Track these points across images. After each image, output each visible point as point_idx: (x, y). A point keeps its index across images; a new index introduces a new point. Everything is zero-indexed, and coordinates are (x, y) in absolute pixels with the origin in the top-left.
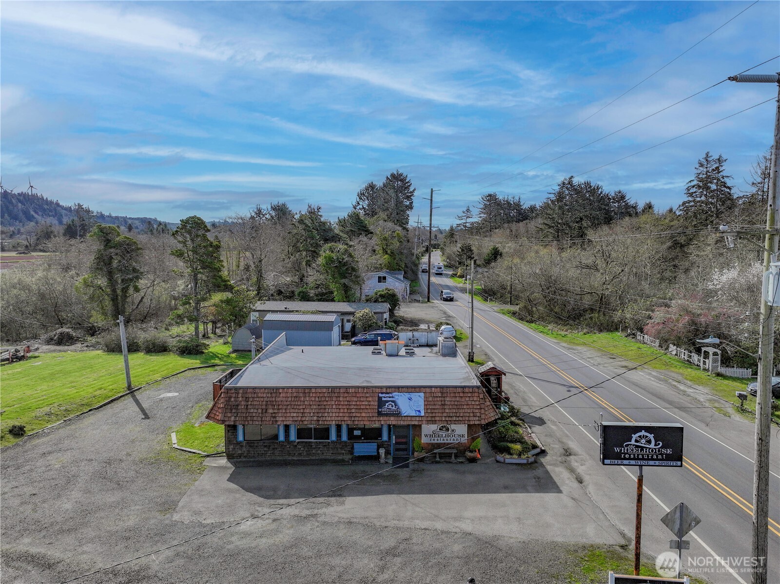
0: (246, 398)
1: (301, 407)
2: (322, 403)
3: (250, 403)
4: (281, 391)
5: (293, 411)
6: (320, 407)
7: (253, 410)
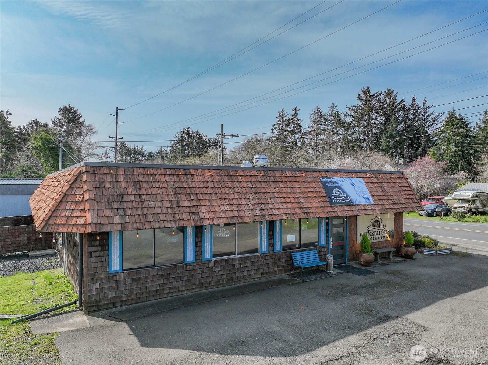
0: (134, 182)
1: (232, 196)
2: (258, 190)
3: (144, 191)
4: (193, 172)
5: (223, 202)
6: (258, 196)
7: (153, 203)
